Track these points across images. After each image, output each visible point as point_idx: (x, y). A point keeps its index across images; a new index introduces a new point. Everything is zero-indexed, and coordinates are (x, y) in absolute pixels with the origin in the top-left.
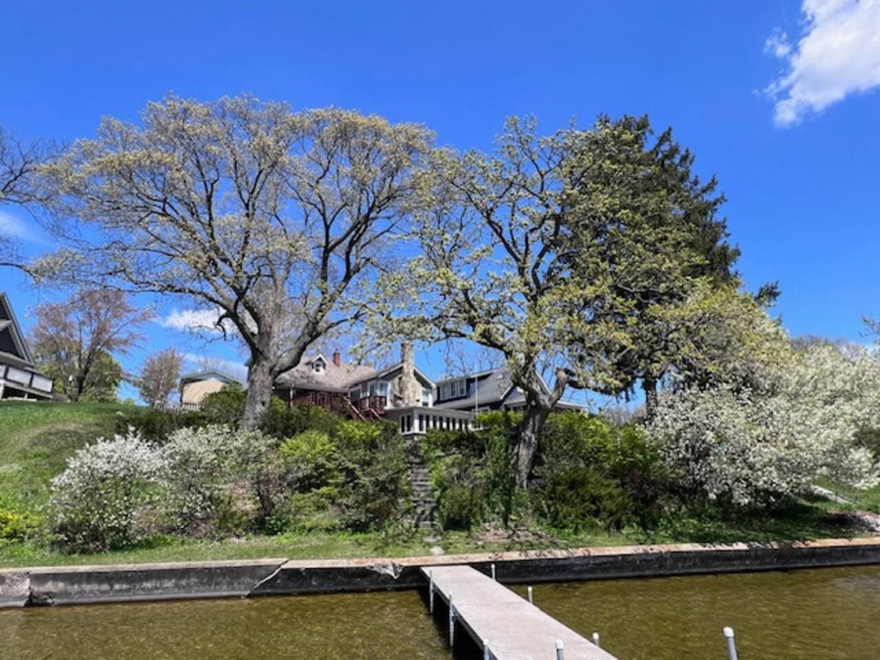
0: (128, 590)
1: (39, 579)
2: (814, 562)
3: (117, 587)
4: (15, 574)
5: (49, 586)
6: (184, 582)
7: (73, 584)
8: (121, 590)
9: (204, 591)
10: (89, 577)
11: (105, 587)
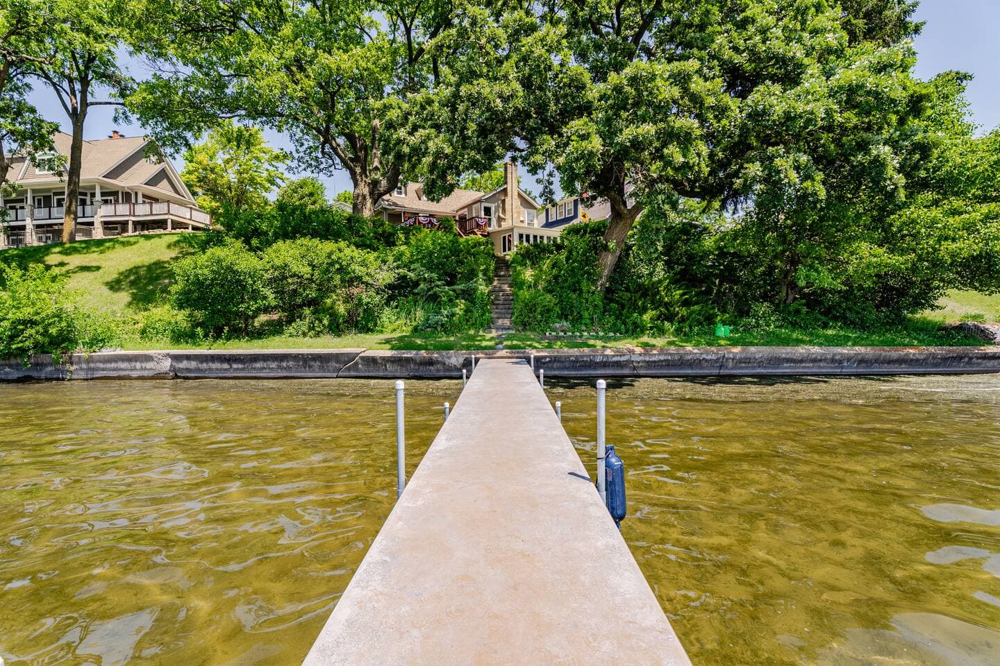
0: (243, 369)
1: (176, 358)
2: (904, 368)
3: (235, 366)
4: (159, 354)
5: (184, 364)
6: (284, 364)
7: (202, 363)
8: (237, 369)
9: (300, 372)
10: (213, 358)
11: (226, 366)
